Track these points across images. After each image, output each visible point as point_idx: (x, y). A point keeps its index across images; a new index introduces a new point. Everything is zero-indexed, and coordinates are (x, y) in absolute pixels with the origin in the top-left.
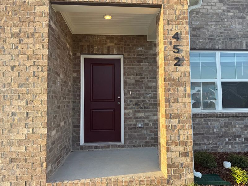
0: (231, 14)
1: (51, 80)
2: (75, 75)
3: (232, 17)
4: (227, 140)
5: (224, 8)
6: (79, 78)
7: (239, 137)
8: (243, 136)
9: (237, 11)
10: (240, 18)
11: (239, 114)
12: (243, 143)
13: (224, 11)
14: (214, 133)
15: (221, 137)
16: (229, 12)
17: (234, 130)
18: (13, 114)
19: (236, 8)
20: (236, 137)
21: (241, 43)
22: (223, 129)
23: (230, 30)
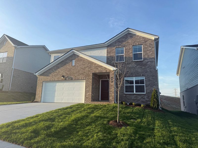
0: (138, 67)
1: (92, 85)
2: (99, 84)
3: (138, 68)
4: (136, 101)
5: (136, 65)
6: (99, 85)
7: (140, 100)
8: (141, 100)
9: (139, 66)
10: (140, 68)
11: (139, 94)
12: (141, 102)
13: (136, 66)
14: (133, 99)
15: (134, 100)
16: (137, 66)
17: (138, 98)
18: (87, 91)
19: (139, 65)
20: (139, 100)
21: (141, 75)
22: (135, 98)
23: (137, 71)
